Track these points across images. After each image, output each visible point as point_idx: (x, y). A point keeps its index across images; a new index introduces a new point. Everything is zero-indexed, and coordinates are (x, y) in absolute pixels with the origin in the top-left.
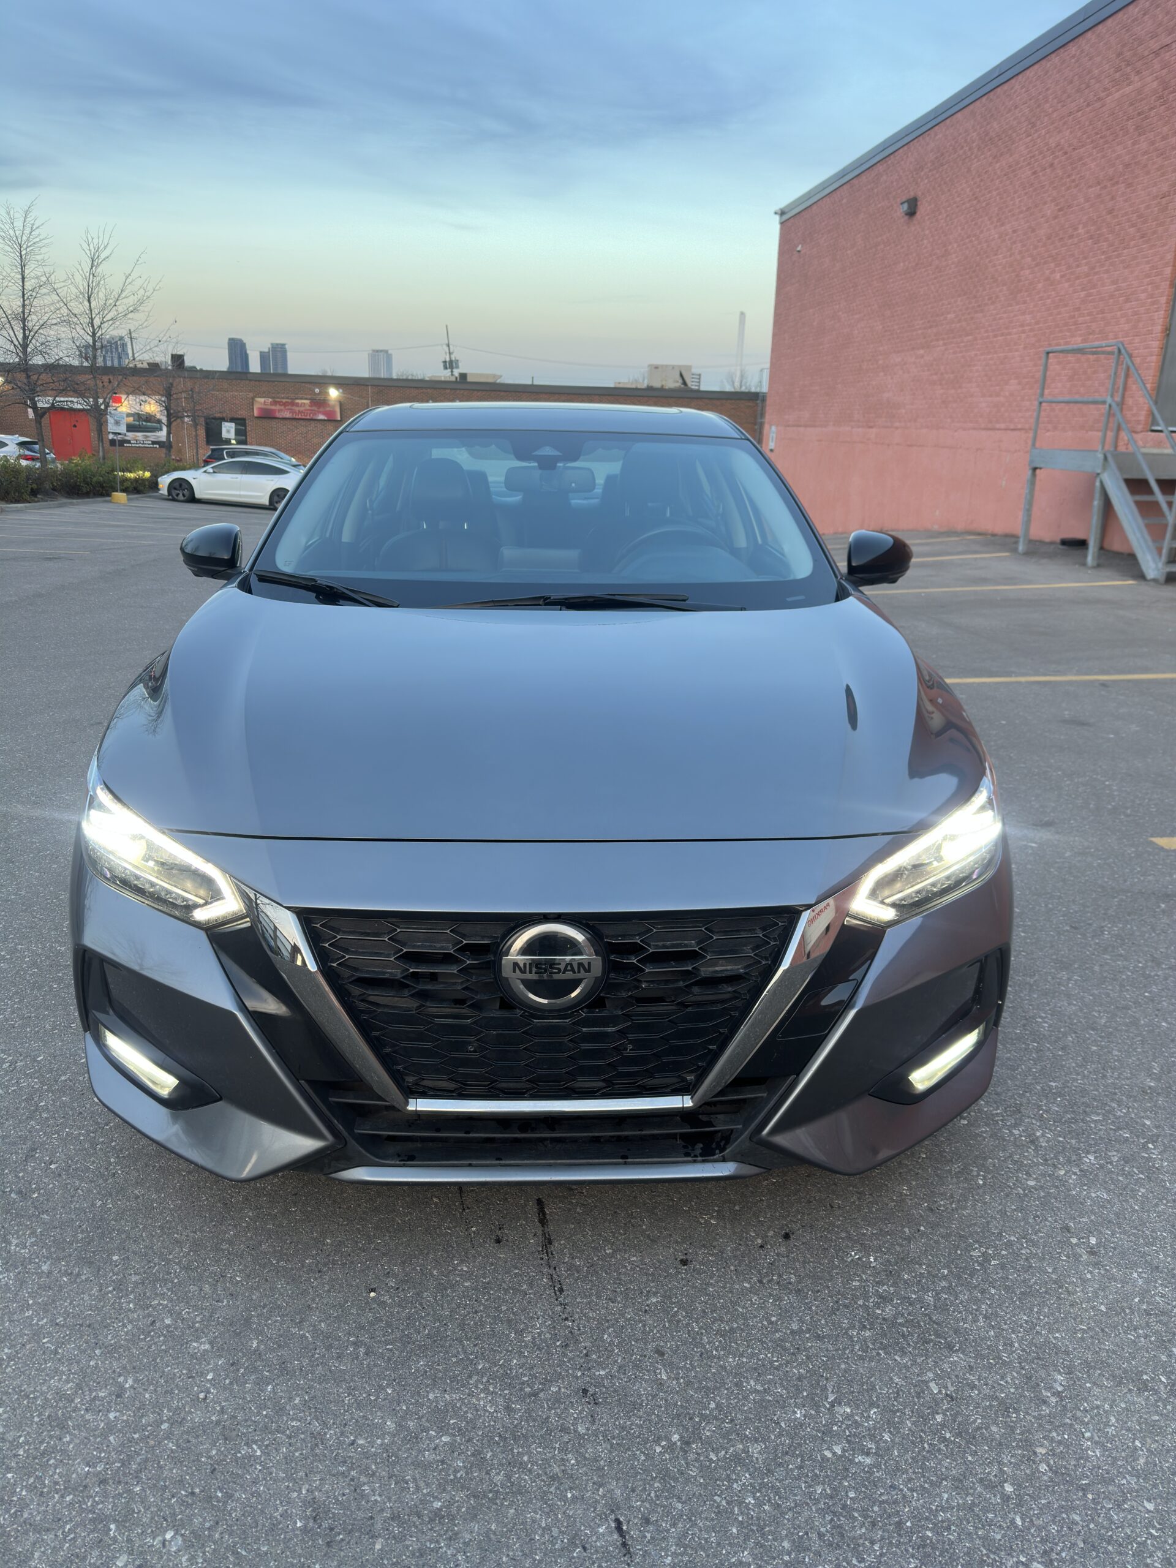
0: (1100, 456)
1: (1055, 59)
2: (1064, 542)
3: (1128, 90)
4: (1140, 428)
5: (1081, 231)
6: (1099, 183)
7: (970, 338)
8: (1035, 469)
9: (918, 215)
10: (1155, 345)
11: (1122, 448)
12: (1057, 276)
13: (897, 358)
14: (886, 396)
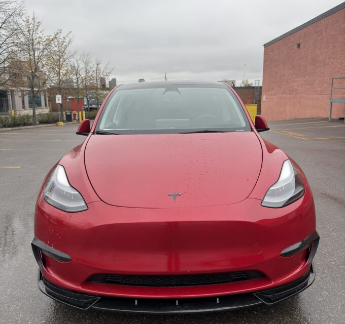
1: (331, 16)
2: (340, 119)
7: (315, 75)
8: (331, 103)
9: (300, 47)
12: (334, 62)
13: (297, 79)
14: (294, 88)
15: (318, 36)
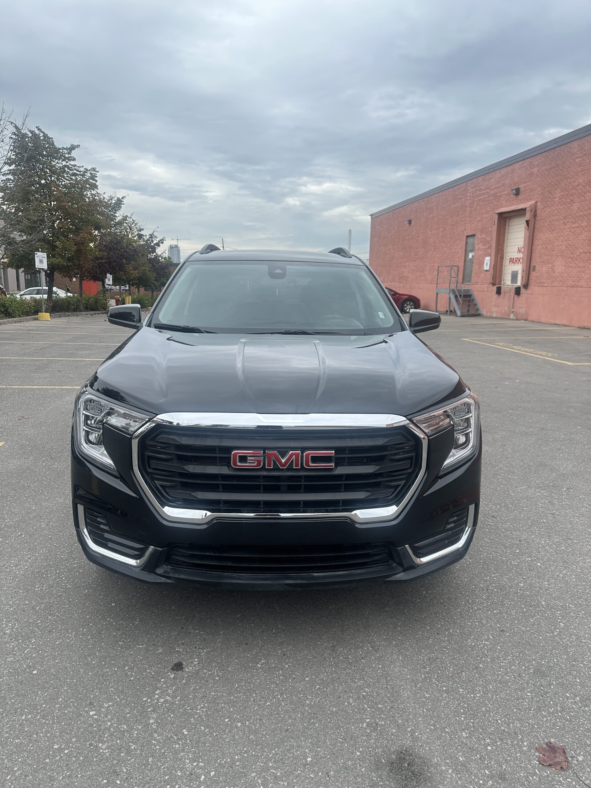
0: (449, 290)
1: (441, 194)
3: (455, 205)
4: (461, 283)
5: (448, 236)
6: (451, 225)
7: (425, 259)
8: (437, 294)
9: (411, 225)
10: (463, 264)
11: (458, 288)
12: (444, 246)
13: (407, 264)
14: (405, 274)
15: (430, 214)
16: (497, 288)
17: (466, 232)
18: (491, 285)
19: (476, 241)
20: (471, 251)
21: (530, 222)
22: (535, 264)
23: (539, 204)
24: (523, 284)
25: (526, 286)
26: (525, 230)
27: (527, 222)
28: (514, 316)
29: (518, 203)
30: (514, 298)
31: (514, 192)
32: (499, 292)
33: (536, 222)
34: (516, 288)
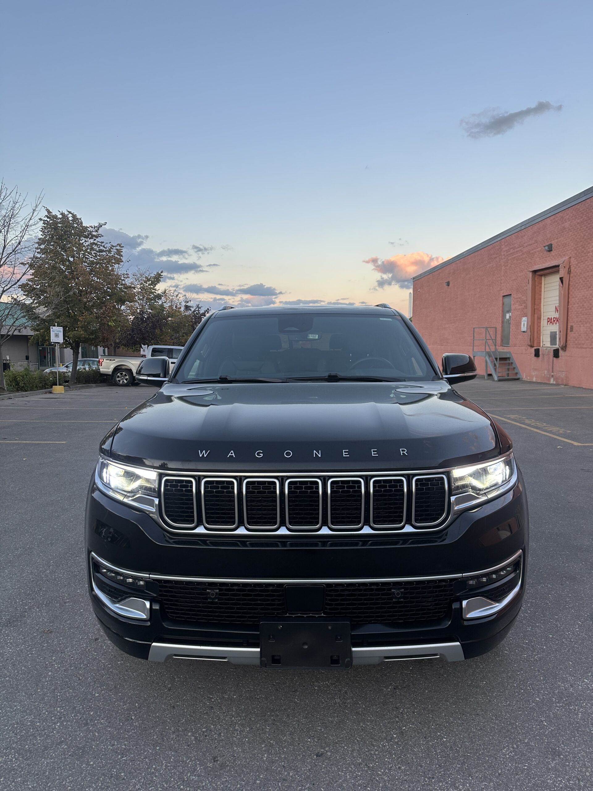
0: (485, 353)
1: (476, 254)
3: (491, 265)
4: (500, 345)
6: (487, 286)
7: (464, 321)
8: (474, 357)
9: (450, 286)
10: (500, 325)
12: (481, 307)
13: (447, 326)
15: (466, 275)
16: (535, 350)
17: (502, 291)
18: (529, 348)
19: (512, 301)
20: (508, 312)
21: (564, 279)
22: (573, 324)
23: (572, 259)
24: (561, 346)
25: (564, 348)
26: (559, 288)
27: (561, 279)
28: (554, 381)
29: (552, 259)
30: (553, 360)
31: (547, 248)
32: (537, 354)
33: (571, 279)
34: (554, 350)
